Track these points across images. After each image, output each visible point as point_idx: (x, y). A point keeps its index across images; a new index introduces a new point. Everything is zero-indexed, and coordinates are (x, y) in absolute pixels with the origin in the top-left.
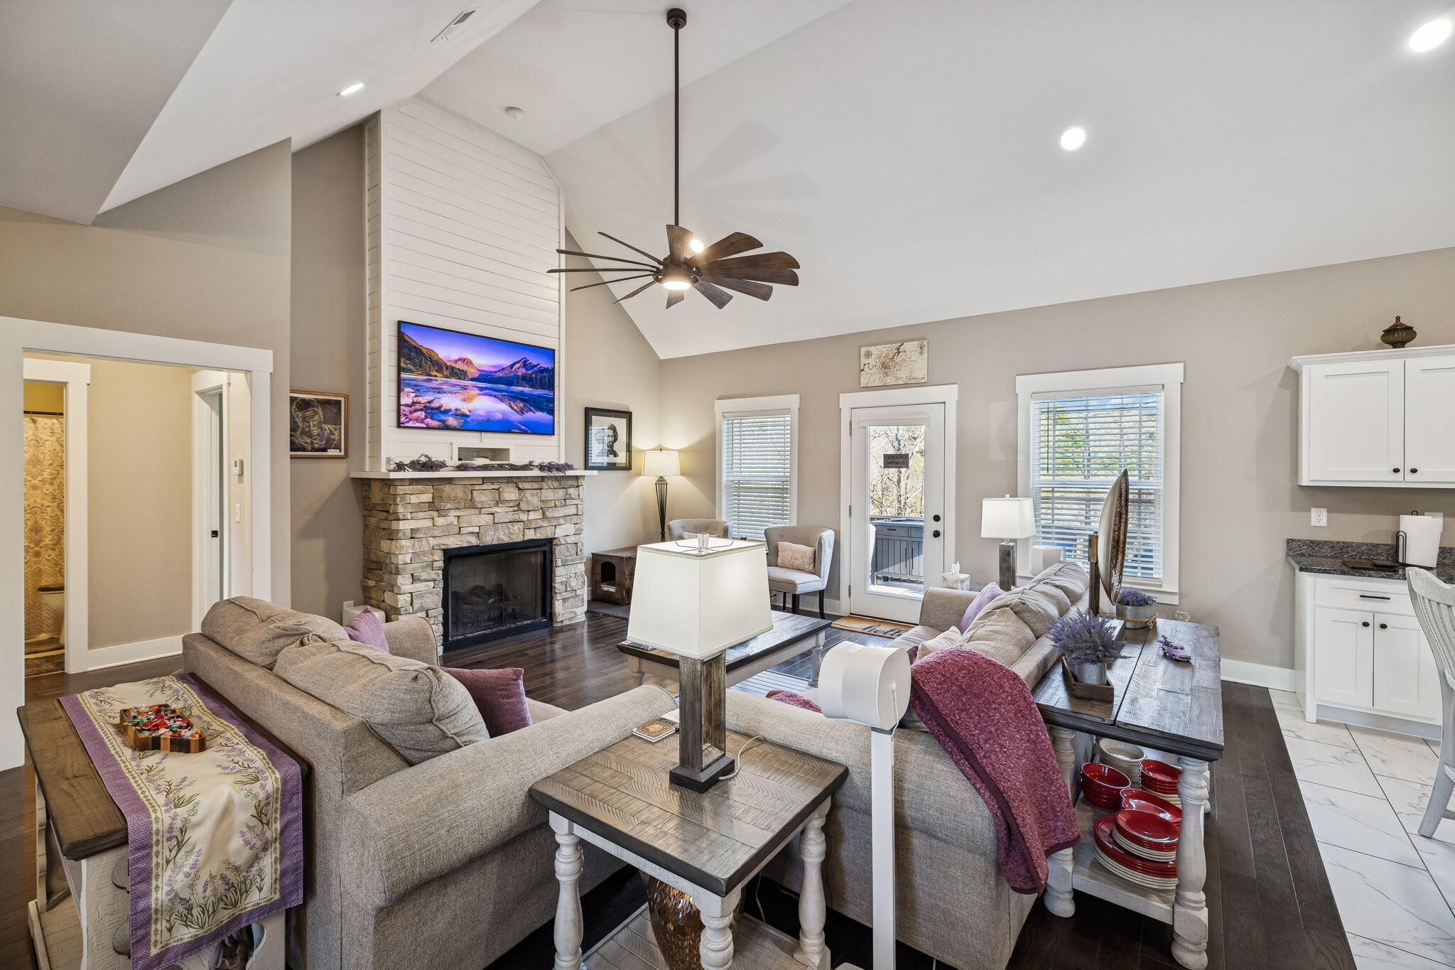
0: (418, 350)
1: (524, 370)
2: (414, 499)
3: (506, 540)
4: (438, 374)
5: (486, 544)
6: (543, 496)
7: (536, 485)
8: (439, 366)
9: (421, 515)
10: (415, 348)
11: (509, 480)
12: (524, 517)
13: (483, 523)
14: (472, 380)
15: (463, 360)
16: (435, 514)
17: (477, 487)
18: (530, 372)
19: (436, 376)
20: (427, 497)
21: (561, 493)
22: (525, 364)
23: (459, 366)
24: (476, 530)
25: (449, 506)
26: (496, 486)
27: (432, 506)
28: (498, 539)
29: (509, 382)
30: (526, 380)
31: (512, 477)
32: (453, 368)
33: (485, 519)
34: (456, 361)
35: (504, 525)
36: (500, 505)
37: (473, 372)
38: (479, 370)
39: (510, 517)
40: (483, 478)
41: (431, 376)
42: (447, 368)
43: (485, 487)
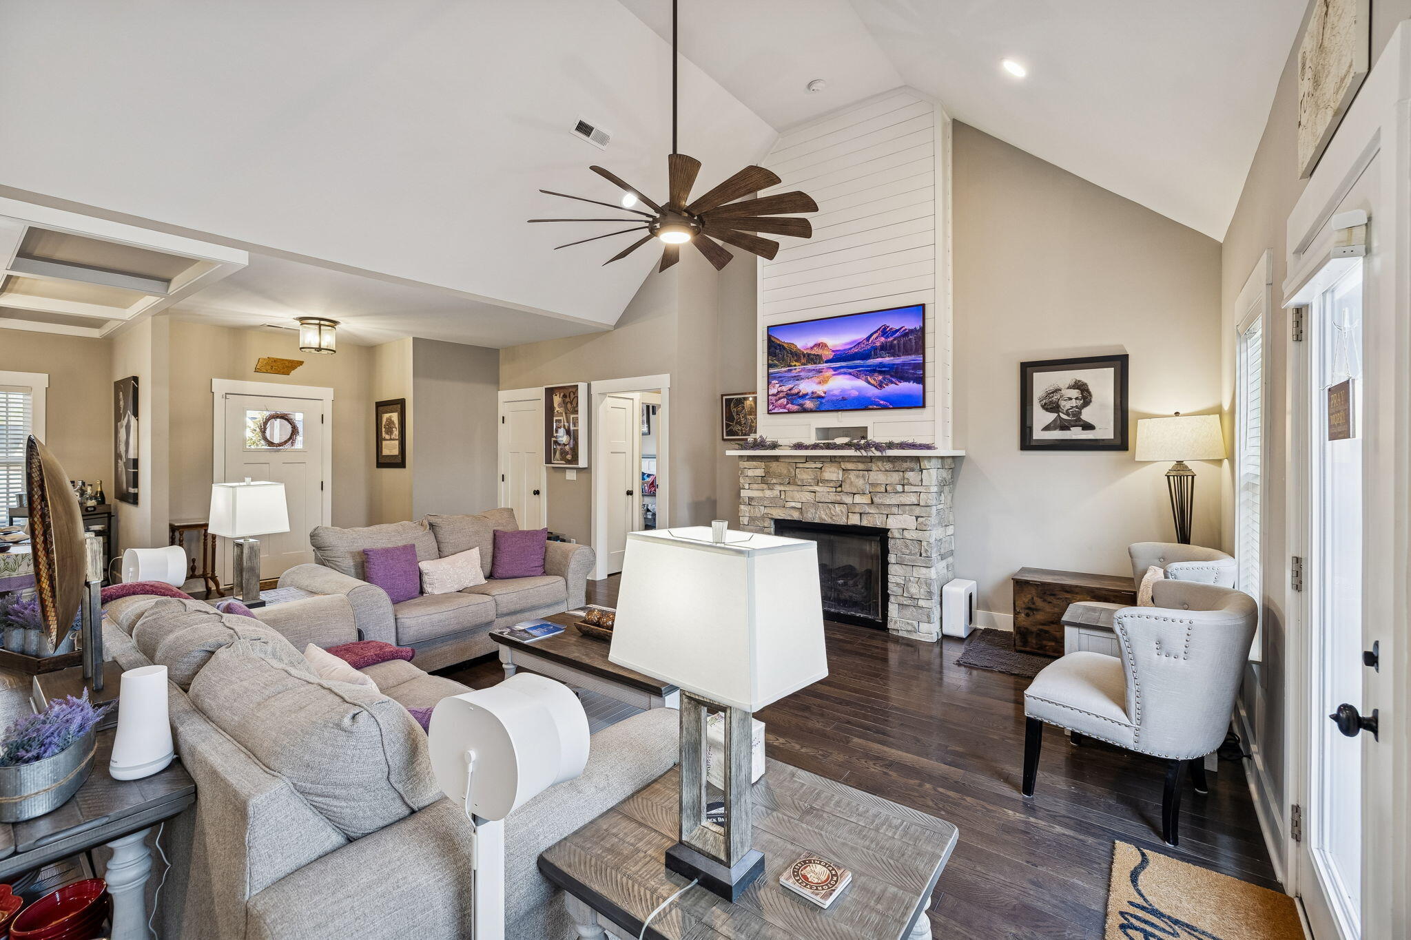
0: (781, 347)
1: (883, 339)
2: (750, 473)
3: (828, 521)
4: (797, 364)
5: (807, 521)
6: (871, 478)
7: (861, 466)
8: (797, 355)
9: (755, 486)
10: (779, 345)
11: (832, 459)
12: (848, 500)
13: (804, 500)
14: (827, 362)
15: (818, 345)
16: (765, 486)
17: (801, 465)
18: (891, 339)
19: (795, 366)
20: (760, 472)
21: (895, 477)
22: (884, 331)
23: (816, 351)
24: (799, 505)
25: (774, 481)
26: (819, 465)
27: (763, 480)
28: (820, 518)
29: (865, 356)
30: (886, 349)
31: (835, 457)
32: (809, 355)
33: (806, 497)
34: (812, 348)
35: (825, 505)
36: (820, 484)
37: (828, 354)
38: (833, 351)
39: (832, 497)
40: (807, 456)
41: (791, 366)
42: (804, 356)
43: (807, 465)
